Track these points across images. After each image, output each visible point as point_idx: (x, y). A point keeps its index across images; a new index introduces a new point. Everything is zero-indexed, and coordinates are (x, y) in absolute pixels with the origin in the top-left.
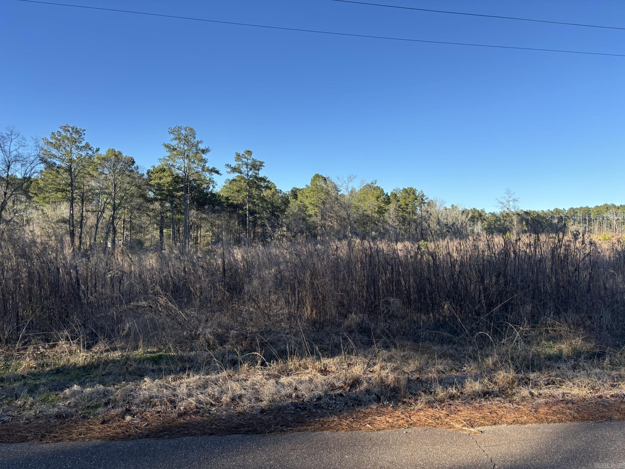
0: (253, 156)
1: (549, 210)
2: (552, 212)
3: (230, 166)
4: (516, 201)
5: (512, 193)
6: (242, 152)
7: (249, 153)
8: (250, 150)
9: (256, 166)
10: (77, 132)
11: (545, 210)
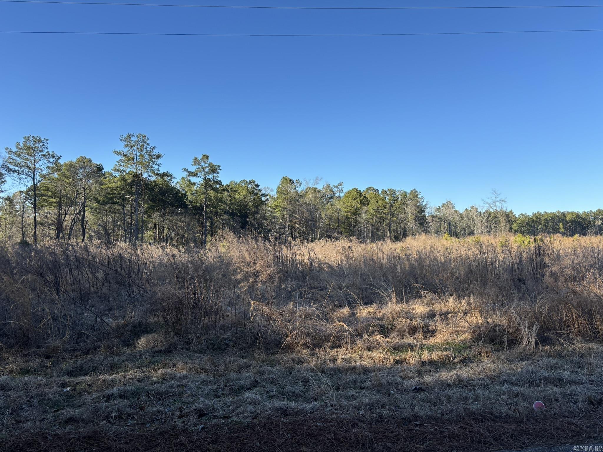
0: (210, 160)
1: (591, 211)
2: (595, 214)
3: (187, 170)
4: (504, 201)
5: (499, 193)
6: (200, 157)
7: (206, 157)
8: (208, 154)
9: (214, 170)
10: (40, 141)
11: (587, 211)
